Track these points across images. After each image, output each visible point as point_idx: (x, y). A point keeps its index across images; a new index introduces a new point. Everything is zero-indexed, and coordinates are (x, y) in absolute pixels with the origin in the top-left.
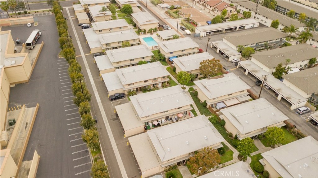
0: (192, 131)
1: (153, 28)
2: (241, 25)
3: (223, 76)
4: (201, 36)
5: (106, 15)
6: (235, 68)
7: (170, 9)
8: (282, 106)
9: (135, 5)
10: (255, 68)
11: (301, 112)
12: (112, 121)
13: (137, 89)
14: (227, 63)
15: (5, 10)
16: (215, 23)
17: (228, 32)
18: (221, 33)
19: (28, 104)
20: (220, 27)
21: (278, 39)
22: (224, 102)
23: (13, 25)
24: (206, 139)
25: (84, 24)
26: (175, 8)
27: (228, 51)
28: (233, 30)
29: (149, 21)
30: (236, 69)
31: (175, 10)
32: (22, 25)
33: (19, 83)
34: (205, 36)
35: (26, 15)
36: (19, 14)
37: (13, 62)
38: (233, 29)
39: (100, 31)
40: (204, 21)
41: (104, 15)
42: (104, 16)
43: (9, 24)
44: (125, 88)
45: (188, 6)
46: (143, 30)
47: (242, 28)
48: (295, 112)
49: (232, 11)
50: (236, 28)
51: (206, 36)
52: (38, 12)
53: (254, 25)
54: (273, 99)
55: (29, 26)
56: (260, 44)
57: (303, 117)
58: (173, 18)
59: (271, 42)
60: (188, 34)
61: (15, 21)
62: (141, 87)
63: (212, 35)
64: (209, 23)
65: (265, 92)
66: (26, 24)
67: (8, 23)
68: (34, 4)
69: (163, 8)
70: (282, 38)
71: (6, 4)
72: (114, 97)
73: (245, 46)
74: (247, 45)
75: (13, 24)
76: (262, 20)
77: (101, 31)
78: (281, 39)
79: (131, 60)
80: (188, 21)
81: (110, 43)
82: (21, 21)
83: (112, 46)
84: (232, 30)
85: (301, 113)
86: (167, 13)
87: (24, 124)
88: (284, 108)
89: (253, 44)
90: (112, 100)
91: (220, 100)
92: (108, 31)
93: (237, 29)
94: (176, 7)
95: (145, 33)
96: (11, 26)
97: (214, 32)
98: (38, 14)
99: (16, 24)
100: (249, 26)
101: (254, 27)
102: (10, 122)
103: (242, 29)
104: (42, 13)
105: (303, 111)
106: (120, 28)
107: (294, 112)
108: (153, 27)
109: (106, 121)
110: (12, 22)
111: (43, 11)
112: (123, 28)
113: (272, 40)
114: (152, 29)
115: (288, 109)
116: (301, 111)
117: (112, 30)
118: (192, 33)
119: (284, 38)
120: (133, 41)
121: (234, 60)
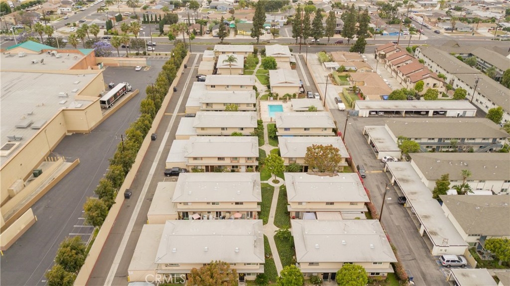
0: (223, 235)
1: (292, 94)
2: (439, 108)
3: (338, 175)
4: (360, 115)
5: (232, 67)
6: (381, 170)
7: (338, 71)
8: (420, 245)
9: (288, 60)
10: (409, 176)
11: (445, 262)
12: (148, 201)
13: (207, 167)
14: (374, 161)
15: (115, 46)
16: (393, 99)
17: (412, 116)
18: (397, 115)
19: (70, 158)
20: (397, 107)
21: (488, 139)
22: (317, 213)
23: (121, 67)
24: (236, 252)
25: (202, 76)
26: (347, 71)
27: (382, 142)
28: (423, 115)
29: (286, 82)
30: (381, 172)
31: (344, 74)
32: (131, 68)
33: (78, 132)
34: (367, 116)
35: (145, 56)
36: (137, 54)
37: (79, 105)
38: (422, 113)
39: (212, 86)
40: (378, 94)
41: (230, 66)
42: (229, 68)
43: (117, 64)
44: (190, 162)
45: (370, 70)
46: (275, 95)
47: (441, 114)
48: (437, 262)
49: (437, 85)
50: (427, 112)
51: (369, 117)
52: (160, 54)
53: (466, 111)
54: (412, 230)
55: (137, 69)
56: (446, 141)
57: (445, 272)
58: (335, 85)
59: (472, 141)
60: (341, 109)
61: (124, 62)
62: (213, 166)
63: (381, 116)
64: (385, 98)
65: (405, 216)
66: (135, 67)
67: (116, 62)
68: (163, 45)
69: (330, 68)
70: (498, 140)
71: (117, 40)
72: (170, 172)
73: (416, 139)
74: (420, 139)
75: (121, 65)
76: (486, 107)
77: (214, 86)
78: (495, 139)
79: (223, 129)
80: (355, 92)
81: (212, 103)
82: (131, 62)
83: (215, 107)
84: (420, 114)
85: (444, 264)
86: (331, 76)
87: (51, 179)
88: (421, 249)
89: (433, 139)
90: (166, 174)
91: (311, 209)
92: (224, 88)
93: (431, 114)
94: (347, 68)
95: (276, 99)
96: (118, 67)
97: (386, 112)
98: (159, 56)
99: (125, 65)
100: (455, 112)
101: (466, 116)
102: (35, 172)
103: (441, 116)
104: (164, 57)
105: (448, 261)
106: (241, 86)
107: (435, 260)
108: (291, 92)
109: (141, 199)
110: (121, 62)
111: (166, 55)
112: (245, 87)
113: (474, 139)
114: (288, 95)
115: (427, 253)
116: (444, 260)
117: (230, 88)
118: (349, 109)
119: (501, 139)
120: (246, 105)
121: (385, 158)
